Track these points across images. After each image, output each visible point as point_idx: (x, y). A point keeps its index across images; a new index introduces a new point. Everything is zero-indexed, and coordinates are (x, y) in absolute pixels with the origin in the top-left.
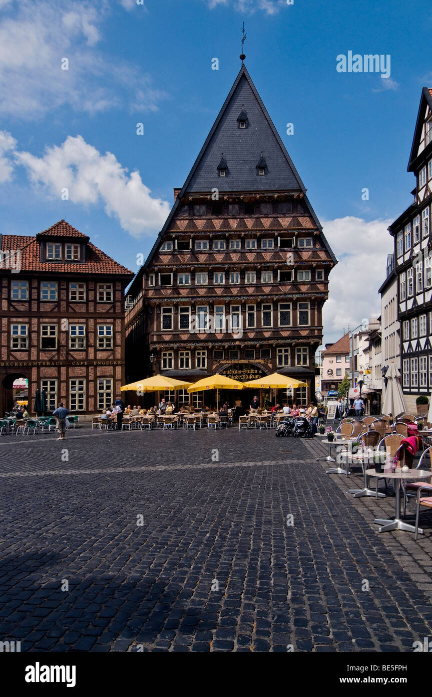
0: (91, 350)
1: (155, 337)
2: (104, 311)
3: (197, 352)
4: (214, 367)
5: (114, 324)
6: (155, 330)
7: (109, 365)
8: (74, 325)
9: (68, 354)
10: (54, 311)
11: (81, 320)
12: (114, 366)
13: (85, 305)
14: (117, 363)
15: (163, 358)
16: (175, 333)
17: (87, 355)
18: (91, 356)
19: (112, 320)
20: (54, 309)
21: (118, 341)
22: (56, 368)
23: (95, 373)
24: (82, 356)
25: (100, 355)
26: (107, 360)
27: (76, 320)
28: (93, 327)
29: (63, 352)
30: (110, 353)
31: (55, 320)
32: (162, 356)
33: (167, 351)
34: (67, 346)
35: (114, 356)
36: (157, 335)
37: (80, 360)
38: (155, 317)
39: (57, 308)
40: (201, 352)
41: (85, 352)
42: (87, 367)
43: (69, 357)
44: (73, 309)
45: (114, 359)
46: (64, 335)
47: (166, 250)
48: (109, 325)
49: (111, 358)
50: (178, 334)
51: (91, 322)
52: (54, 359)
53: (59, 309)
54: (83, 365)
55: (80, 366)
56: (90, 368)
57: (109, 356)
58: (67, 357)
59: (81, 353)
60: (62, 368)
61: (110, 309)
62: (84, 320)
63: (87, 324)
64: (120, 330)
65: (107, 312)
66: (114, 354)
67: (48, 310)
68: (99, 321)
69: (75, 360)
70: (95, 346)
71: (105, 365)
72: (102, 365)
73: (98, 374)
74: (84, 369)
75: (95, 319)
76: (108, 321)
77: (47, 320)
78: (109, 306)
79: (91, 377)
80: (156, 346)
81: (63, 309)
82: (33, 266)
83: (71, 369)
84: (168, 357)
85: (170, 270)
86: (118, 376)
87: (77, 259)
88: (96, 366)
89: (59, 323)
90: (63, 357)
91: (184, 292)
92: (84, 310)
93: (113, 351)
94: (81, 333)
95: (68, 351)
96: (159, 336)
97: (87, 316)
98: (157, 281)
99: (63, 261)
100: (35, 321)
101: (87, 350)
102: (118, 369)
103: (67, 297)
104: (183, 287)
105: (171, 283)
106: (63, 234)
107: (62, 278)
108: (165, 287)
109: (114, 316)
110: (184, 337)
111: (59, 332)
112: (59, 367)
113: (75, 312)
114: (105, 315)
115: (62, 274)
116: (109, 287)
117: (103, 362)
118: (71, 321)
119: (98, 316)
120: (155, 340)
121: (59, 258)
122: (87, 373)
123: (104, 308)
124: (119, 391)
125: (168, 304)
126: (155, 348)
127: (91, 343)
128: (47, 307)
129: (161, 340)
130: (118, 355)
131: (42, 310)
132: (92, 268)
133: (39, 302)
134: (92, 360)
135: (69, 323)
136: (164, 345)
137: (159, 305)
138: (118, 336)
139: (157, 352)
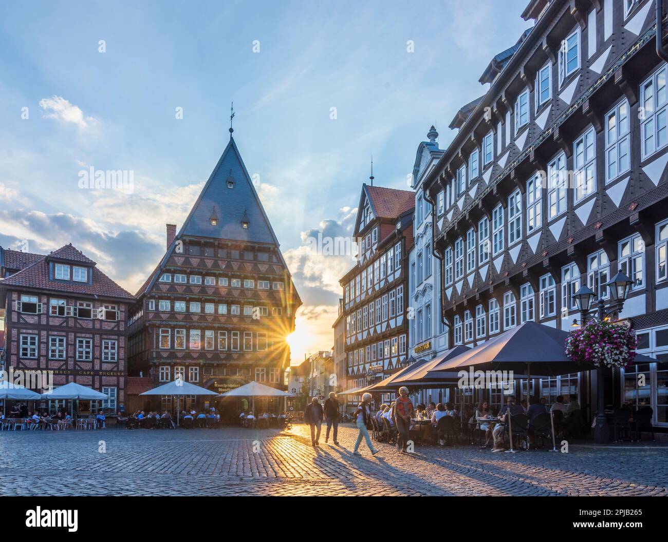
0: (97, 362)
1: (154, 353)
2: (109, 328)
3: (190, 367)
4: (204, 381)
5: (118, 340)
6: (155, 347)
7: (114, 376)
8: (81, 339)
9: (75, 364)
10: (63, 325)
11: (88, 335)
12: (118, 377)
13: (92, 322)
14: (121, 374)
15: (161, 371)
16: (172, 351)
17: (93, 366)
18: (97, 367)
19: (117, 337)
20: (63, 323)
21: (122, 355)
22: (65, 376)
23: (101, 382)
24: (88, 366)
25: (105, 367)
26: (112, 371)
27: (83, 335)
28: (99, 341)
29: (71, 363)
30: (114, 365)
31: (64, 334)
32: (160, 370)
33: (164, 366)
34: (75, 357)
35: (118, 368)
36: (156, 352)
37: (86, 371)
38: (155, 336)
39: (65, 323)
40: (194, 368)
41: (91, 364)
42: (93, 376)
43: (77, 367)
44: (80, 324)
45: (118, 371)
46: (73, 347)
47: (165, 280)
48: (113, 341)
49: (115, 369)
50: (174, 352)
51: (97, 338)
52: (63, 368)
53: (67, 323)
54: (90, 375)
55: (86, 375)
56: (96, 377)
57: (113, 368)
58: (75, 367)
59: (88, 364)
60: (70, 376)
61: (113, 328)
62: (91, 336)
63: (93, 338)
64: (123, 346)
65: (112, 330)
66: (118, 366)
67: (56, 325)
68: (104, 336)
69: (82, 370)
70: (100, 358)
71: (110, 376)
72: (107, 375)
73: (103, 383)
74: (90, 377)
75: (101, 335)
76: (113, 337)
77: (55, 333)
78: (113, 325)
79: (97, 385)
80: (155, 361)
81: (71, 323)
82: (43, 284)
83: (78, 378)
84: (165, 370)
85: (168, 298)
86: (122, 385)
87: (85, 280)
88: (101, 377)
89: (67, 336)
90: (71, 367)
91: (180, 317)
92: (90, 326)
93: (117, 364)
94: (88, 347)
95: (75, 361)
96: (158, 353)
97: (93, 332)
98: (157, 306)
99: (71, 282)
100: (44, 333)
101: (93, 362)
102: (122, 380)
103: (75, 314)
104: (179, 313)
105: (169, 309)
106: (72, 257)
107: (68, 297)
108: (164, 312)
109: (118, 334)
110: (180, 355)
111: (67, 344)
112: (67, 375)
113: (83, 328)
114: (111, 332)
115: (70, 293)
116: (114, 308)
117: (108, 373)
118: (78, 335)
119: (102, 333)
120: (154, 356)
121: (67, 278)
122: (93, 381)
123: (108, 326)
124: (122, 398)
125: (166, 326)
126: (155, 363)
127: (97, 354)
128: (56, 322)
129: (159, 356)
130: (122, 367)
131: (51, 323)
132: (96, 291)
133: (48, 316)
134: (97, 371)
135: (76, 337)
136: (163, 361)
137: (159, 327)
138: (122, 351)
139: (156, 366)
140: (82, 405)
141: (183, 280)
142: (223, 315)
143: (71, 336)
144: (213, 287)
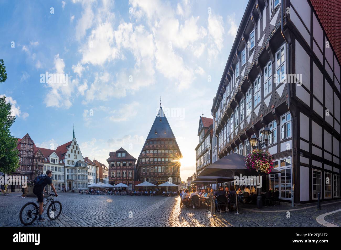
0: (128, 177)
3: (151, 178)
4: (155, 182)
5: (132, 171)
6: (141, 172)
9: (123, 178)
10: (120, 168)
11: (125, 170)
16: (146, 173)
17: (127, 178)
18: (127, 179)
21: (133, 175)
23: (128, 182)
24: (125, 179)
27: (124, 170)
29: (122, 178)
31: (120, 170)
37: (125, 180)
38: (142, 169)
51: (127, 171)
52: (120, 179)
64: (134, 172)
65: (131, 168)
66: (132, 178)
73: (129, 183)
75: (128, 170)
77: (118, 170)
78: (131, 167)
79: (128, 184)
80: (142, 176)
81: (122, 168)
82: (116, 158)
83: (123, 182)
84: (144, 179)
85: (144, 158)
86: (133, 183)
87: (124, 156)
88: (128, 181)
89: (121, 171)
90: (122, 179)
91: (148, 163)
92: (126, 168)
93: (132, 177)
94: (125, 173)
95: (123, 177)
96: (142, 174)
97: (126, 169)
98: (142, 160)
99: (122, 157)
100: (116, 171)
101: (126, 177)
102: (133, 182)
103: (122, 165)
104: (148, 162)
105: (145, 161)
106: (121, 151)
107: (121, 161)
108: (143, 162)
109: (132, 169)
110: (148, 174)
111: (121, 173)
112: (121, 181)
113: (124, 168)
114: (130, 169)
115: (121, 160)
116: (131, 162)
117: (130, 180)
118: (123, 170)
119: (129, 169)
120: (141, 175)
121: (121, 156)
122: (127, 182)
123: (130, 167)
124: (133, 187)
125: (144, 166)
126: (141, 177)
127: (127, 175)
128: (118, 168)
129: (143, 175)
130: (133, 179)
131: (117, 168)
132: (127, 158)
133: (117, 166)
134: (128, 180)
135: (123, 171)
136: (144, 176)
137: (142, 166)
138: (133, 174)
139: (142, 178)
140: (125, 189)
141: (148, 152)
142: (159, 162)
143: (122, 171)
144: (156, 153)
